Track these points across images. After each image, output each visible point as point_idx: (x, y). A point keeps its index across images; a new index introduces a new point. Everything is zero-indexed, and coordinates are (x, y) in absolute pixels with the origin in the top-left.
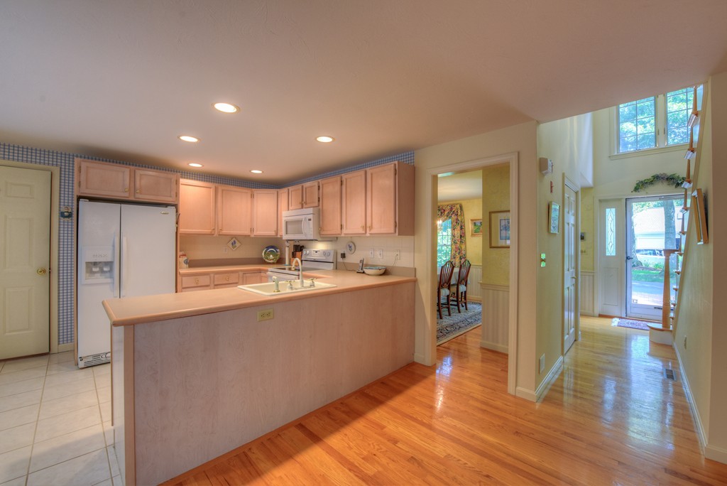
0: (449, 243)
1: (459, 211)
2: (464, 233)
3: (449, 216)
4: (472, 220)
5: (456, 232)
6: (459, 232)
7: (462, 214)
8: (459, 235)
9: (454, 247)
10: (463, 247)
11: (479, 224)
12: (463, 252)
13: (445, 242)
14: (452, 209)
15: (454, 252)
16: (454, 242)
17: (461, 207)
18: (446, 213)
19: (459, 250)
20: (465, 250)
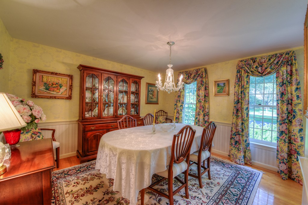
0: (195, 102)
1: (204, 74)
2: (208, 94)
3: (195, 79)
4: (215, 82)
5: (201, 92)
6: (203, 92)
7: (207, 77)
8: (203, 94)
9: (198, 105)
10: (207, 105)
11: (222, 85)
12: (207, 110)
13: (192, 101)
14: (197, 72)
15: (198, 110)
16: (199, 101)
17: (206, 70)
18: (192, 76)
19: (203, 108)
20: (209, 108)
